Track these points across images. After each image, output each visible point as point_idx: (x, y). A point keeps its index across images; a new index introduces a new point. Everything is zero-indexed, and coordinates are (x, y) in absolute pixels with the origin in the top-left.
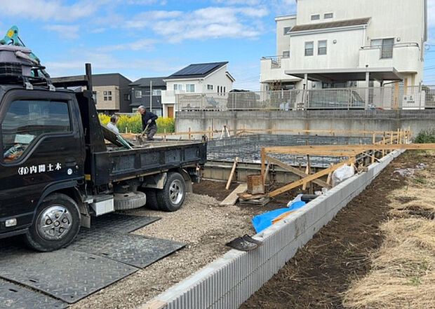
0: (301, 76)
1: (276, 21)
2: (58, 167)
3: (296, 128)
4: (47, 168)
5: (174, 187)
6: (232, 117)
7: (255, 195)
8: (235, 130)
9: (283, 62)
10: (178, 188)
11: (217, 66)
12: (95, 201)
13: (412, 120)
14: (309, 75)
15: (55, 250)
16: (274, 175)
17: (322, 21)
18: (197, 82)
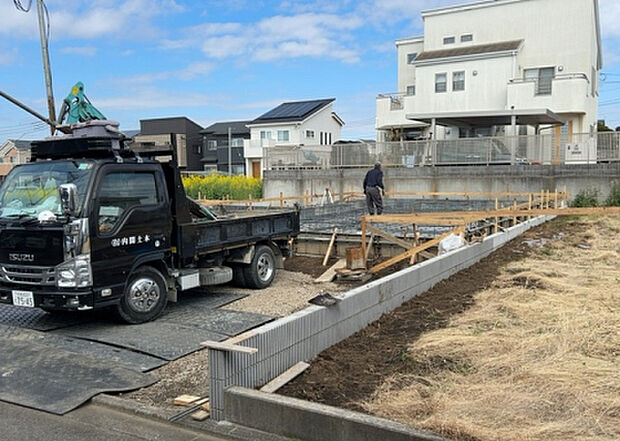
0: (428, 121)
1: (397, 46)
2: (147, 239)
3: (421, 190)
4: (137, 240)
5: (262, 261)
6: (337, 177)
7: (355, 270)
8: (341, 193)
9: (407, 101)
10: (267, 263)
11: (320, 105)
12: (180, 275)
13: (570, 177)
14: (437, 119)
15: (144, 322)
16: (379, 249)
17: (458, 45)
18: (293, 127)
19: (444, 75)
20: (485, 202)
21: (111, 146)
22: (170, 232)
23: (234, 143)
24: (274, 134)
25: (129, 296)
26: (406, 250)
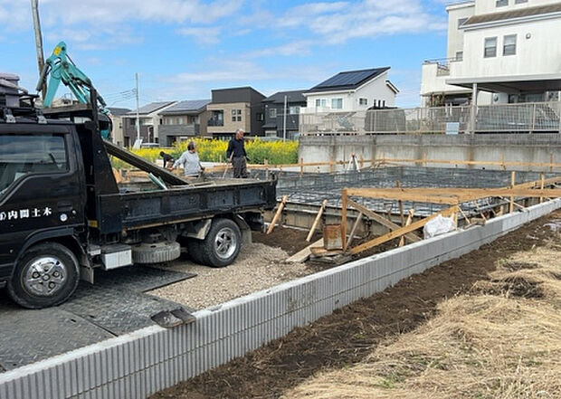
0: (470, 86)
1: (448, 11)
2: (47, 211)
4: (31, 214)
5: (222, 236)
6: (370, 143)
7: (331, 250)
8: (373, 161)
9: (453, 67)
10: (229, 238)
11: (375, 73)
12: (104, 253)
14: (479, 84)
15: (44, 307)
16: (369, 226)
17: (511, 7)
18: (346, 95)
19: (494, 39)
20: (523, 172)
21: (5, 104)
22: (83, 203)
23: (292, 111)
24: (328, 102)
25: (25, 276)
26: (391, 231)
